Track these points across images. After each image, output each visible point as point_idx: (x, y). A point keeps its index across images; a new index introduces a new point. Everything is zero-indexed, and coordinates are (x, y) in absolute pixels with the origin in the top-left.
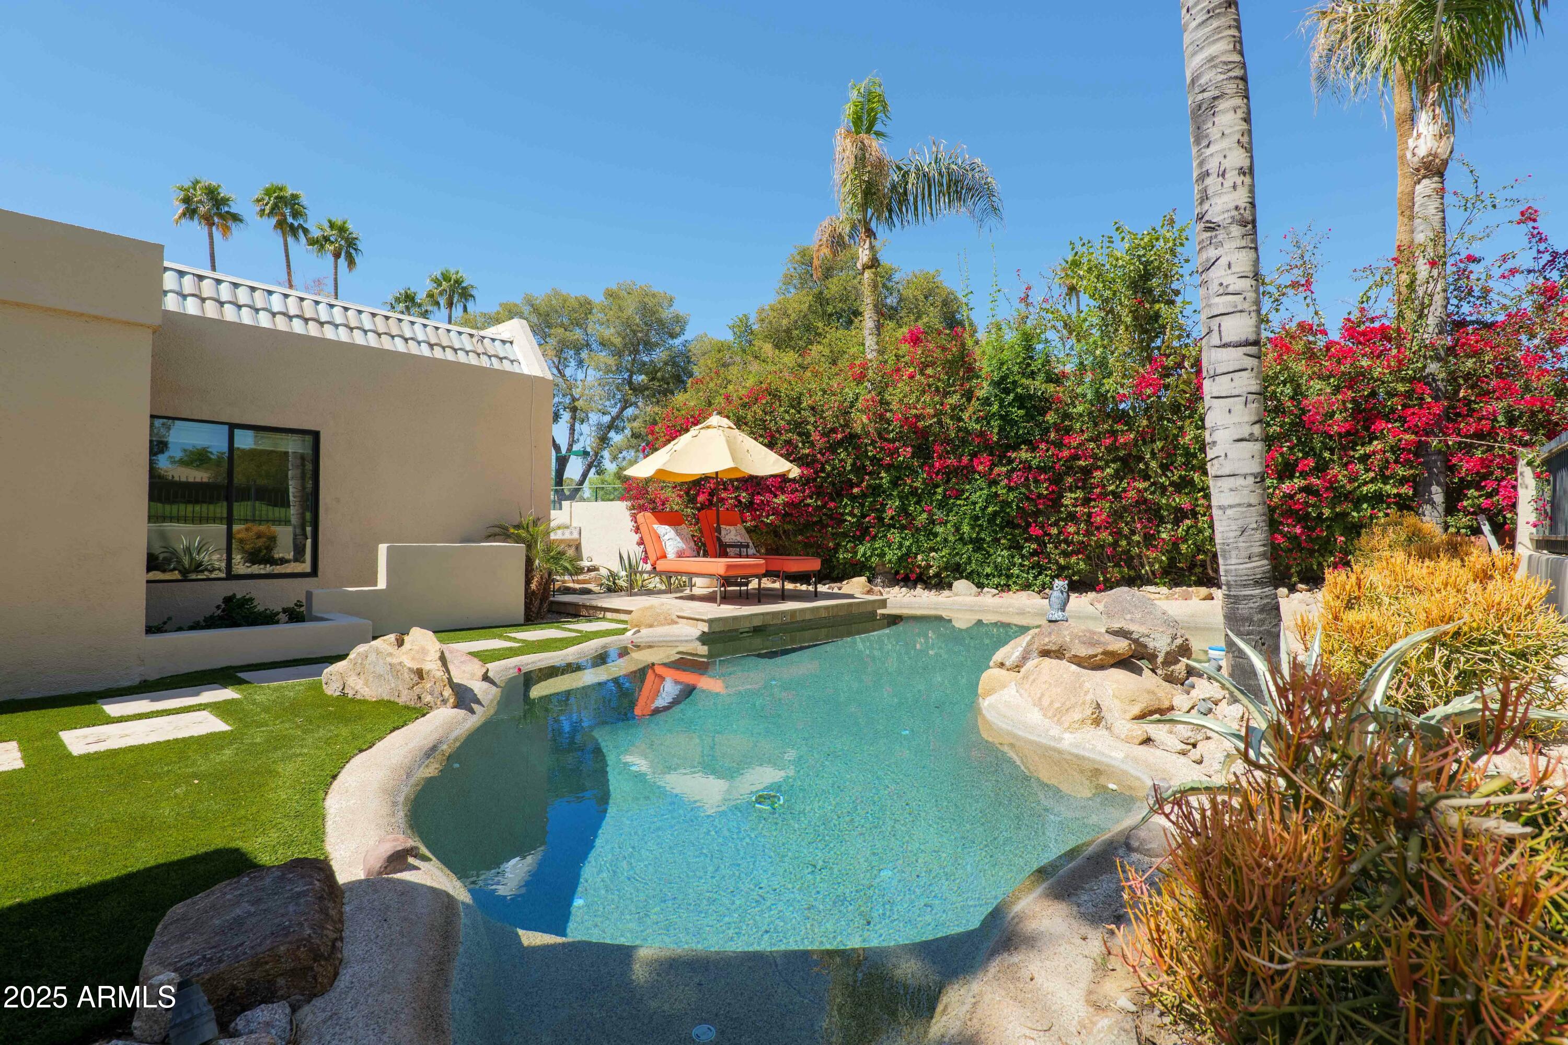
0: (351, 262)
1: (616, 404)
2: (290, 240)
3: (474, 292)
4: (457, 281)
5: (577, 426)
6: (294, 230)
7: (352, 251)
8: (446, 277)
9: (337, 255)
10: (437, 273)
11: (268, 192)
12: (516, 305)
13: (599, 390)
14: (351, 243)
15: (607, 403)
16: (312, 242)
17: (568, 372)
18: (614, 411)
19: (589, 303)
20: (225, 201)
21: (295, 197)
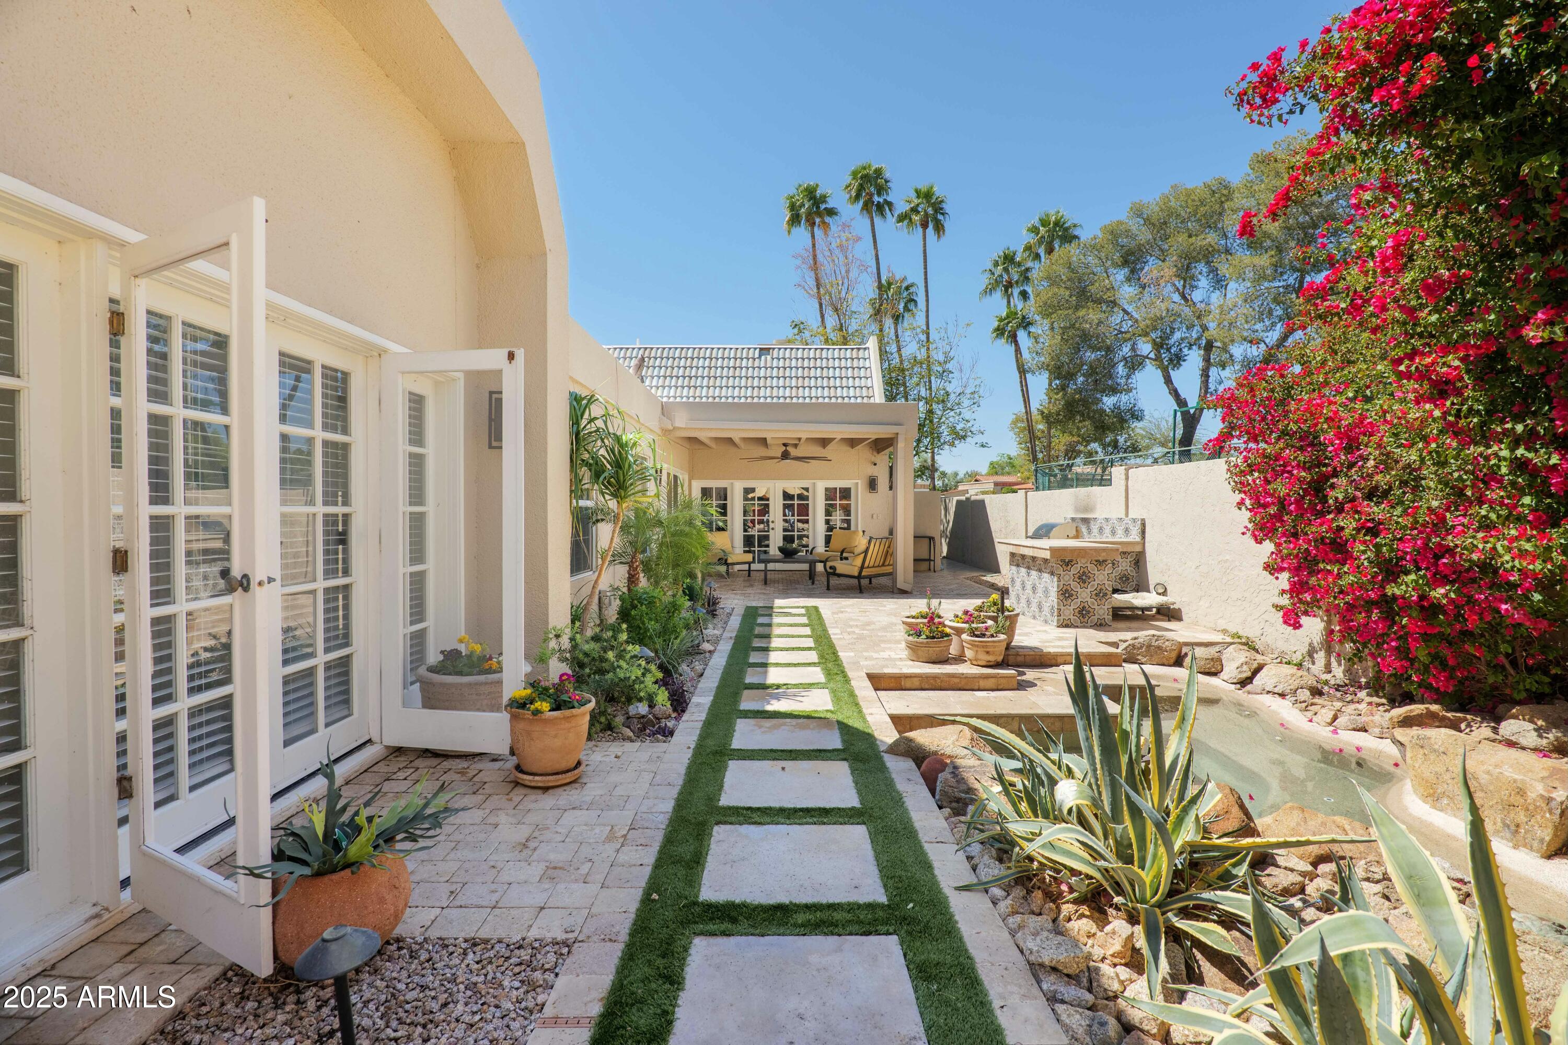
0: (939, 228)
1: (1273, 325)
2: (877, 220)
3: (1076, 232)
4: (1057, 224)
5: (1213, 372)
6: (880, 208)
7: (940, 217)
8: (1044, 223)
9: (925, 226)
10: (1035, 221)
11: (854, 174)
12: (1120, 223)
13: (1245, 310)
14: (938, 208)
15: (1259, 326)
16: (902, 218)
17: (1197, 296)
18: (1273, 337)
19: (1226, 187)
20: (824, 199)
21: (878, 172)
